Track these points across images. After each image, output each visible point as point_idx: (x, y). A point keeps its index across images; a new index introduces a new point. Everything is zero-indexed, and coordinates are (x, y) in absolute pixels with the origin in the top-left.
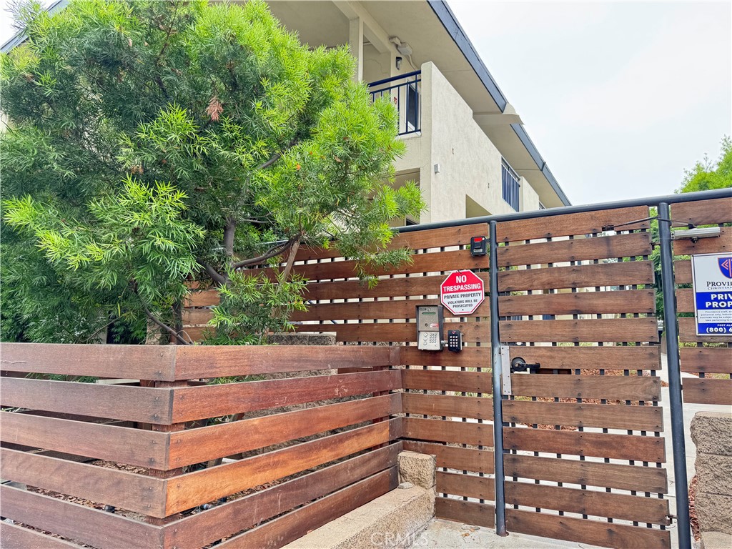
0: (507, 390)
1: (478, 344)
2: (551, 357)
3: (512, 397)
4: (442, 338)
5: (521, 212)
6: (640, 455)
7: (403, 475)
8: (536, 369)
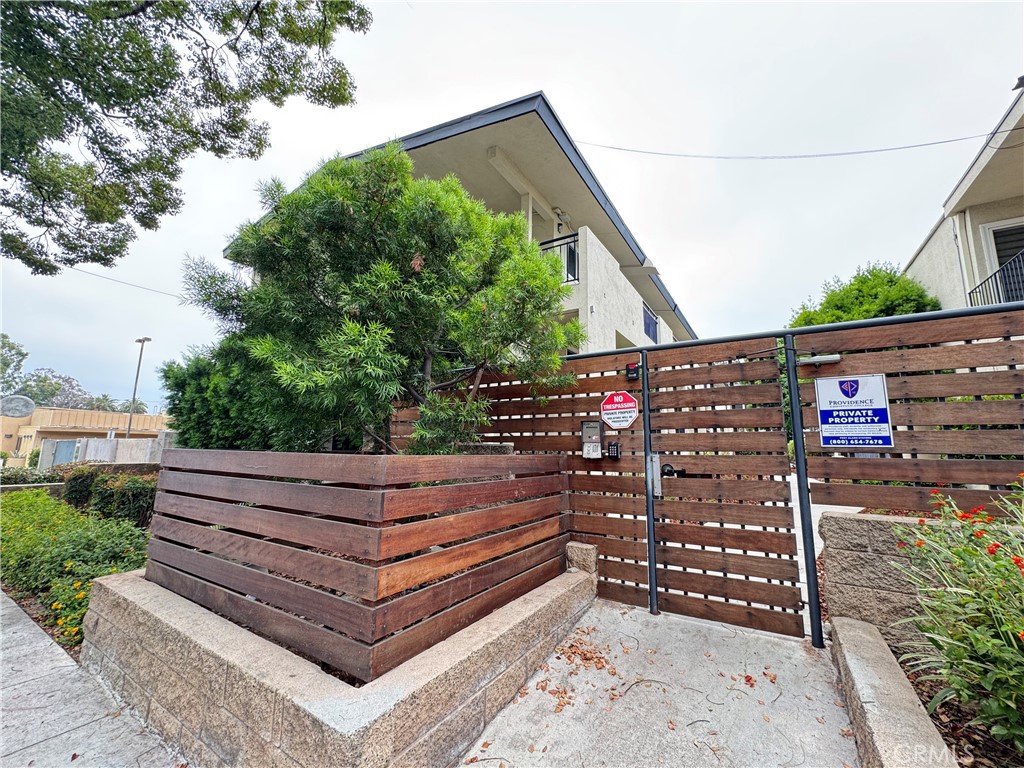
0: (658, 492)
1: (633, 453)
2: (695, 464)
3: (662, 497)
4: (603, 448)
5: (658, 344)
6: (774, 548)
7: (571, 561)
8: (682, 474)
